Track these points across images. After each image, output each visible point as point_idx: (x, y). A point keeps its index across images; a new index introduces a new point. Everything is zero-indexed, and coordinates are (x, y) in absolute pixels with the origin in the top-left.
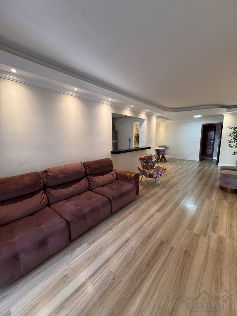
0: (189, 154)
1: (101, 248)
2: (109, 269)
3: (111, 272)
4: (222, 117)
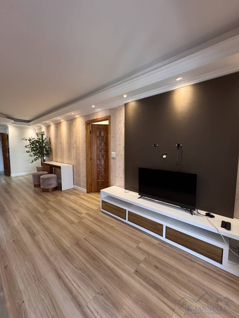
2: (90, 300)
4: (6, 128)
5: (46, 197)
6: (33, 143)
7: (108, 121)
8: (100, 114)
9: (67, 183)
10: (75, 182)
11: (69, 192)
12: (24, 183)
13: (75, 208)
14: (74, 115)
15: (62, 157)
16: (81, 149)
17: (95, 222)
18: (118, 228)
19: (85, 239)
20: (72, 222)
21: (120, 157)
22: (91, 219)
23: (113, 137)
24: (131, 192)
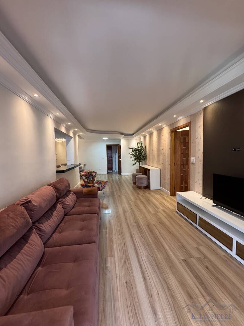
0: (100, 169)
1: (124, 252)
2: (144, 255)
3: (146, 255)
4: (120, 141)
5: (139, 192)
6: (134, 151)
7: (189, 127)
8: (182, 121)
9: (155, 184)
10: (162, 184)
11: (156, 191)
12: (127, 180)
13: (155, 204)
14: (162, 126)
15: (153, 163)
16: (166, 154)
17: (167, 217)
18: (185, 228)
19: (154, 225)
20: (150, 212)
21: (199, 162)
22: (165, 215)
23: (193, 143)
24: (207, 199)
